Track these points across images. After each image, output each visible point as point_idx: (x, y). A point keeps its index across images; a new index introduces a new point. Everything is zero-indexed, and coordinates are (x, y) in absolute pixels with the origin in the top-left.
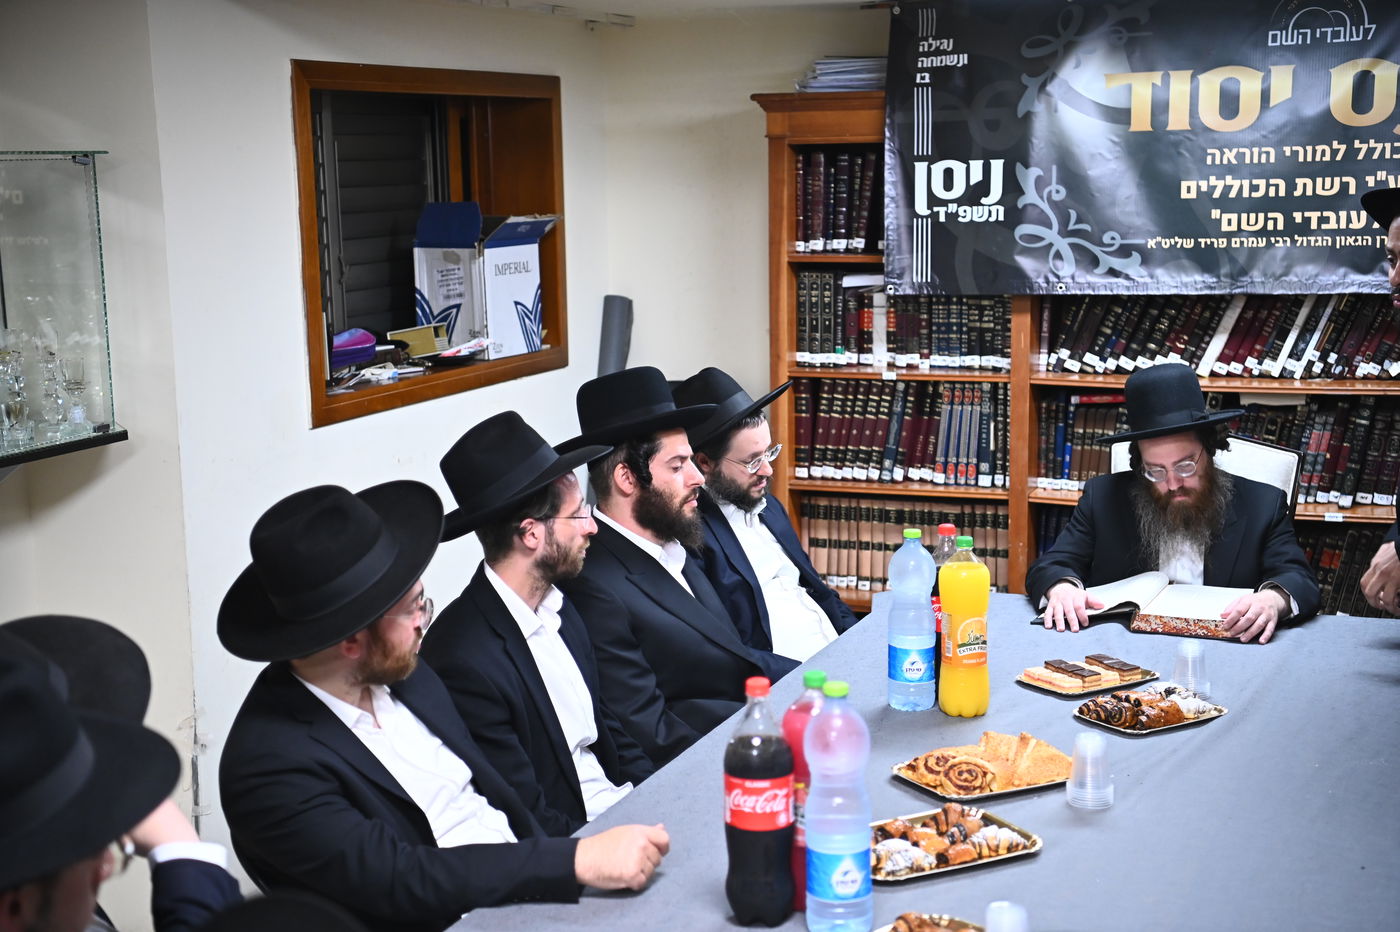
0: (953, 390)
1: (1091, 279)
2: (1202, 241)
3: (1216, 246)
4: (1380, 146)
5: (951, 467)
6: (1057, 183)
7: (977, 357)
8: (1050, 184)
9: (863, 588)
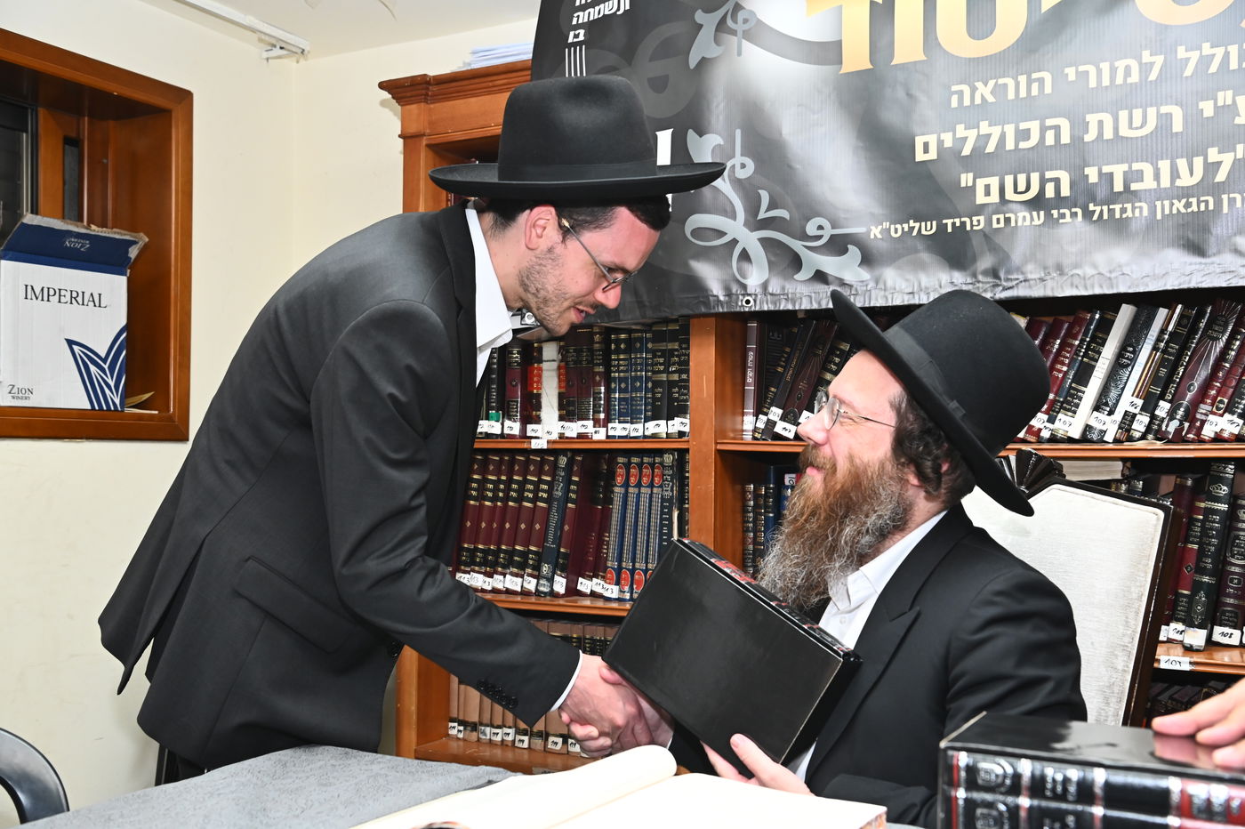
0: (628, 466)
1: (790, 288)
2: (949, 222)
3: (968, 228)
4: (1220, 52)
5: (626, 575)
6: (742, 155)
7: (662, 423)
8: (733, 156)
9: (520, 745)
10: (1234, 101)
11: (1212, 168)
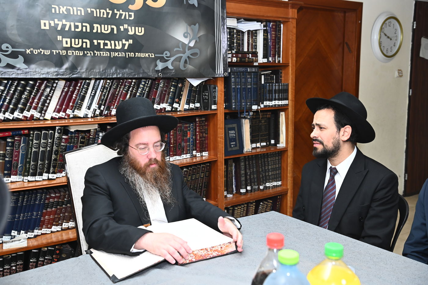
2: (55, 51)
3: (61, 54)
4: (124, 13)
10: (128, 27)
11: (124, 45)
